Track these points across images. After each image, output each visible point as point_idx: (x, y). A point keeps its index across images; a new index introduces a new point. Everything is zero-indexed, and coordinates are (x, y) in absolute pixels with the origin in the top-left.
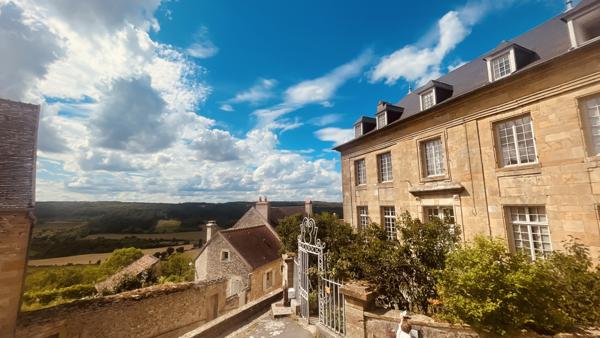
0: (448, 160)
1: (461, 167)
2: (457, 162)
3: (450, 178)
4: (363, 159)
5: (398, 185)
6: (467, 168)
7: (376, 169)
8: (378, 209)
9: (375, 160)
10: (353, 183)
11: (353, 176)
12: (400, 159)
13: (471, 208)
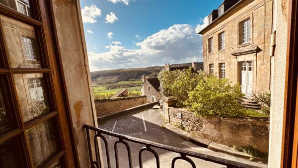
0: (253, 32)
1: (259, 35)
2: (258, 33)
3: (253, 43)
4: (212, 38)
5: (227, 50)
6: (262, 36)
7: (217, 43)
8: (218, 65)
9: (217, 37)
10: (208, 52)
11: (208, 47)
12: (229, 35)
13: (262, 61)
